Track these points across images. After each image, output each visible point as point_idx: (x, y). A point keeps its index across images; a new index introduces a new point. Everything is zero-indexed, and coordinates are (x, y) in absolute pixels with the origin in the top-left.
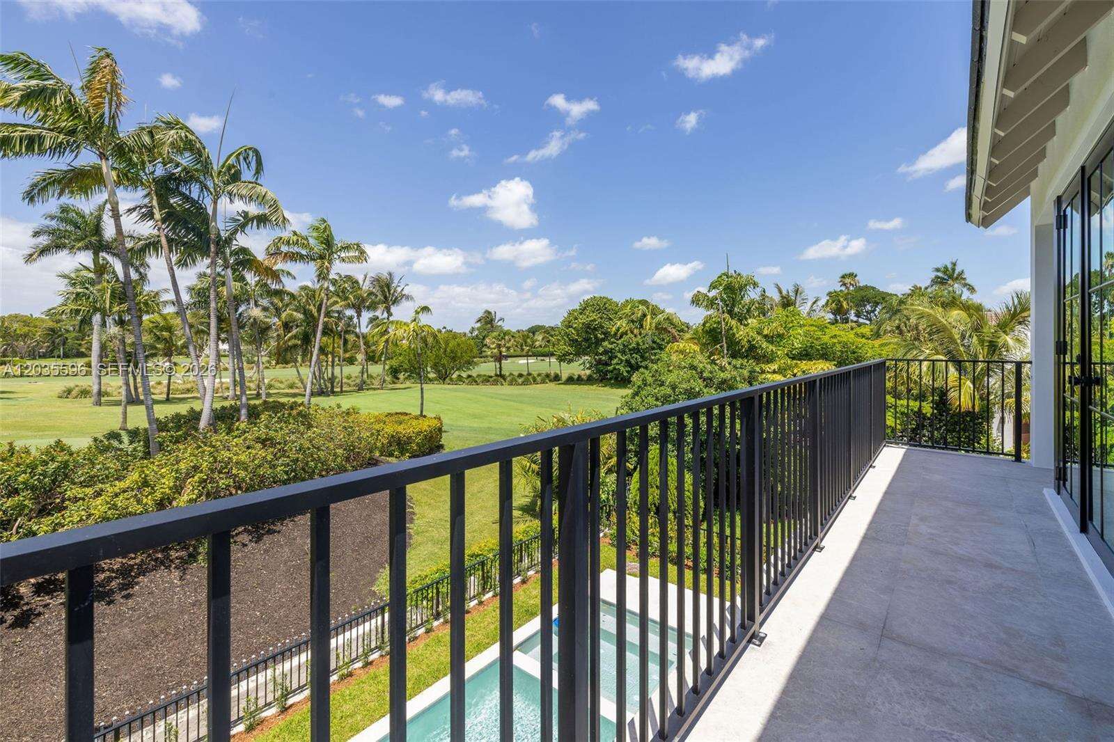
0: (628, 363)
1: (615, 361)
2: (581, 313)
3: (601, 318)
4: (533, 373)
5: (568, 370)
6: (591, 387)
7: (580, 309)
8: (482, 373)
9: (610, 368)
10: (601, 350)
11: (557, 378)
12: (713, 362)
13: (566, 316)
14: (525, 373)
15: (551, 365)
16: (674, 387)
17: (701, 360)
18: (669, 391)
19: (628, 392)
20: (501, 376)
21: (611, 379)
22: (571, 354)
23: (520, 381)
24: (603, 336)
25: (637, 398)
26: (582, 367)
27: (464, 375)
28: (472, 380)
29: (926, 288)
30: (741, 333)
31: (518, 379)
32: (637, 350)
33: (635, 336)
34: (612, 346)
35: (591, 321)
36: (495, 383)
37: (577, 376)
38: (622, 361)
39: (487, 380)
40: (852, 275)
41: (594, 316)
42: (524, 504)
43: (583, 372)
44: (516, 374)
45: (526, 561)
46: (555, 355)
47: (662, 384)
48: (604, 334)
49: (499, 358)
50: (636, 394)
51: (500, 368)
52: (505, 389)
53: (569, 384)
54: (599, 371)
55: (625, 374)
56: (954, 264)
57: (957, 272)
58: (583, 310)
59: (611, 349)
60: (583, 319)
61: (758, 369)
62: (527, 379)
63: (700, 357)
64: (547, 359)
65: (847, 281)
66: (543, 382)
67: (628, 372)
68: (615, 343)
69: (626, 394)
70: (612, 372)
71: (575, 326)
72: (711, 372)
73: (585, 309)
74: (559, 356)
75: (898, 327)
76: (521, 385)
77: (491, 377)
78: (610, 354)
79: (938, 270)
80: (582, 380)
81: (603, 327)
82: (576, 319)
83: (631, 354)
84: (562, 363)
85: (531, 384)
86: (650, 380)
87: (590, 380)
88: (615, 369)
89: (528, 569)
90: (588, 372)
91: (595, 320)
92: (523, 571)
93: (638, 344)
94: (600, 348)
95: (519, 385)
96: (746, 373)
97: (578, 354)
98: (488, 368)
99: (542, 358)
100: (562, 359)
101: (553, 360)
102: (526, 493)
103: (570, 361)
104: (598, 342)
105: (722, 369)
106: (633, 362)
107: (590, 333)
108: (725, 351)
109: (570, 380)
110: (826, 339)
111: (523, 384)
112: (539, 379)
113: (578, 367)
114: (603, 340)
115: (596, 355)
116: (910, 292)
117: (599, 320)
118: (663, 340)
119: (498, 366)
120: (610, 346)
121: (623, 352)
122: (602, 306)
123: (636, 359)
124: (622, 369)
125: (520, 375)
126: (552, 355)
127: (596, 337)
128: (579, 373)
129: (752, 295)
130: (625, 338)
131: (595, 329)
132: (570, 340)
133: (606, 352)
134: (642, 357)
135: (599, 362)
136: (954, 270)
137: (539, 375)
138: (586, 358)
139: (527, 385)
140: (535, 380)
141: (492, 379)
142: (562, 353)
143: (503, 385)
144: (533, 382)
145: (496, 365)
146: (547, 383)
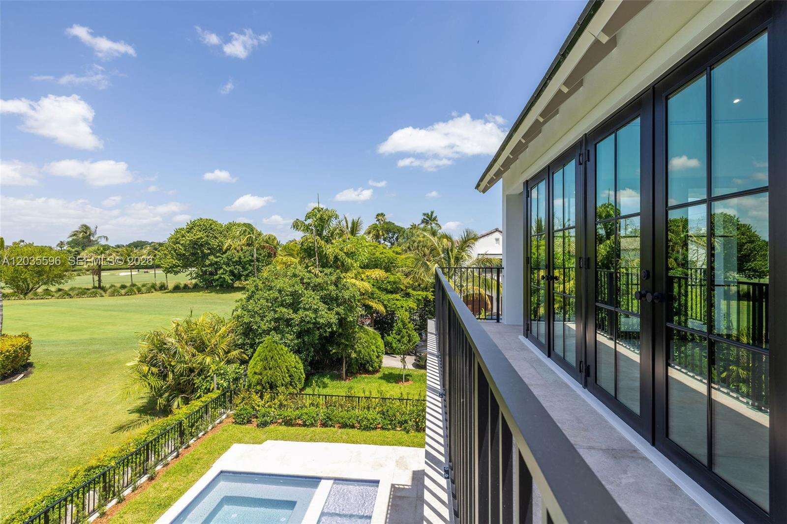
0: (232, 273)
1: (221, 271)
2: (188, 232)
3: (207, 236)
4: (137, 284)
5: (172, 280)
6: (198, 293)
7: (187, 228)
8: (77, 286)
9: (216, 277)
10: (207, 262)
11: (163, 288)
12: (310, 272)
13: (173, 234)
14: (128, 284)
15: (159, 276)
16: (280, 291)
17: (300, 270)
18: (277, 294)
19: (240, 295)
20: (100, 287)
21: (216, 286)
22: (179, 266)
23: (123, 291)
24: (209, 251)
25: (251, 301)
26: (189, 277)
27: (53, 289)
28: (67, 294)
29: (419, 225)
30: (329, 250)
31: (121, 290)
32: (239, 262)
33: (238, 252)
34: (218, 260)
35: (197, 239)
36: (94, 295)
37: (183, 285)
38: (226, 271)
39: (82, 292)
40: (383, 215)
41: (200, 234)
42: (141, 405)
43: (189, 282)
44: (118, 285)
45: (153, 458)
46: (161, 267)
47: (271, 288)
48: (209, 249)
49: (98, 271)
50: (249, 298)
51: (100, 281)
52: (107, 300)
53: (176, 292)
54: (205, 280)
55: (230, 281)
56: (432, 213)
57: (433, 217)
58: (190, 230)
59: (217, 262)
60: (190, 237)
61: (342, 276)
62: (132, 289)
63: (299, 267)
64: (152, 272)
65: (380, 218)
66: (149, 291)
67: (232, 280)
68: (220, 257)
69: (239, 298)
70: (218, 280)
71: (182, 242)
72: (309, 278)
73: (192, 228)
74: (166, 268)
75: (409, 248)
76: (124, 295)
77: (88, 289)
78: (217, 266)
79: (424, 214)
80: (189, 288)
81: (210, 244)
82: (183, 236)
83: (234, 266)
84: (168, 274)
85: (136, 294)
86: (261, 285)
87: (196, 288)
88: (220, 278)
89: (156, 465)
90: (194, 281)
91: (202, 238)
92: (151, 468)
93: (240, 258)
94: (207, 261)
95: (122, 295)
96: (333, 278)
97: (185, 266)
98: (86, 281)
99: (146, 270)
100: (168, 271)
101: (159, 272)
102: (142, 395)
103: (176, 273)
104: (205, 256)
105: (316, 276)
106: (236, 272)
107: (197, 249)
108: (317, 263)
109: (177, 289)
110: (378, 254)
111: (127, 294)
112: (144, 289)
113: (184, 278)
114: (209, 254)
115: (203, 267)
116: (410, 227)
117: (206, 238)
118: (261, 255)
119: (96, 278)
120: (216, 260)
121: (228, 265)
122: (208, 227)
123: (239, 269)
124: (227, 278)
125: (123, 287)
126: (158, 267)
127: (202, 252)
128: (185, 282)
130: (229, 253)
131: (202, 245)
132: (177, 254)
133: (211, 265)
134: (243, 268)
135: (205, 273)
136: (432, 215)
137: (144, 286)
138: (193, 269)
139: (131, 295)
140: (139, 291)
141: (90, 292)
142: (168, 265)
143: (103, 296)
144: (137, 292)
145: (93, 278)
146: (152, 292)
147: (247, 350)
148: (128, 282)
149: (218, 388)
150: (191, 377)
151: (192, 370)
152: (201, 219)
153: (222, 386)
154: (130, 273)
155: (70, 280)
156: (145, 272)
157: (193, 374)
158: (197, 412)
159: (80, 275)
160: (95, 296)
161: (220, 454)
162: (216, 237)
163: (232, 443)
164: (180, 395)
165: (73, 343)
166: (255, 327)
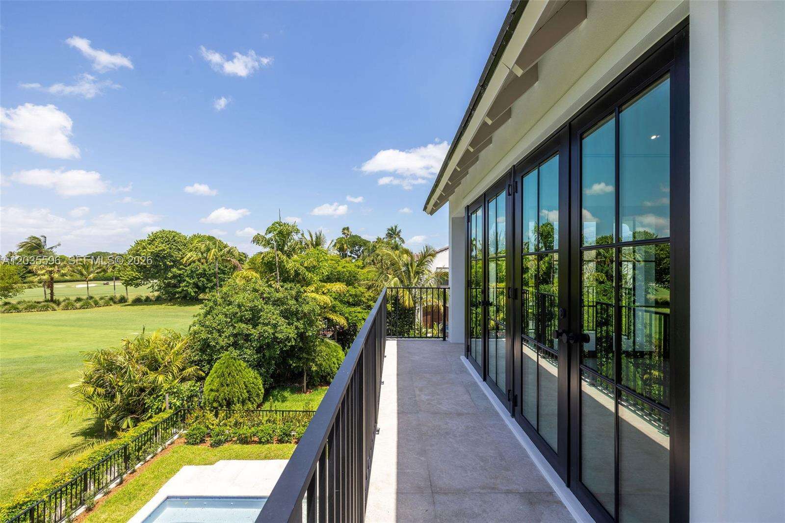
0: (196, 285)
1: (183, 284)
2: (150, 244)
3: (170, 249)
4: (95, 296)
5: (133, 293)
6: (160, 306)
7: (148, 240)
8: (27, 300)
9: (179, 290)
10: (170, 275)
11: (123, 300)
12: (270, 286)
13: (133, 245)
14: (85, 297)
15: (118, 288)
16: (239, 306)
17: (261, 285)
18: (236, 310)
19: (198, 309)
20: (52, 300)
21: (178, 298)
22: (139, 278)
23: (78, 305)
24: (172, 264)
25: (209, 317)
26: (151, 290)
28: (15, 309)
29: (384, 239)
30: (291, 265)
31: (75, 304)
32: (203, 275)
33: (202, 264)
34: (181, 272)
35: (159, 251)
36: (46, 308)
37: (145, 298)
38: (190, 284)
39: (32, 307)
40: (348, 229)
41: (162, 247)
42: (87, 427)
43: (152, 294)
44: (73, 298)
45: (92, 487)
46: (121, 279)
47: (230, 303)
48: (173, 261)
49: (50, 283)
50: (208, 313)
51: (52, 294)
52: (60, 314)
53: (136, 305)
54: (167, 292)
55: (193, 294)
56: (396, 227)
57: (397, 230)
58: (151, 242)
59: (180, 274)
60: (151, 249)
61: (302, 290)
62: (88, 303)
63: (260, 282)
64: (111, 283)
65: (346, 231)
66: (107, 304)
67: (195, 292)
68: (183, 269)
69: (197, 313)
70: (180, 293)
72: (269, 293)
73: (154, 240)
74: (126, 280)
75: (373, 261)
76: (79, 309)
77: (38, 303)
78: (180, 278)
79: (389, 230)
80: (151, 301)
81: (173, 256)
82: (144, 248)
83: (198, 278)
84: (128, 287)
85: (92, 307)
86: (220, 301)
87: (158, 301)
88: (183, 290)
89: (95, 495)
90: (156, 294)
91: (164, 250)
92: (89, 498)
93: (205, 270)
94: (169, 273)
95: (76, 309)
96: (294, 293)
97: (146, 278)
98: (37, 293)
99: (105, 282)
100: (127, 283)
101: (118, 284)
102: (89, 416)
103: (137, 285)
104: (167, 268)
105: (277, 291)
106: (200, 284)
107: (159, 261)
108: (278, 278)
109: (138, 301)
110: (340, 268)
111: (82, 307)
112: (101, 302)
113: (145, 290)
114: (172, 267)
115: (165, 279)
116: (376, 240)
117: (168, 250)
118: (226, 267)
119: (48, 291)
120: (179, 272)
121: (192, 277)
122: (171, 239)
123: (203, 282)
124: (190, 290)
125: (79, 300)
126: (117, 279)
127: (165, 264)
128: (147, 295)
129: (296, 237)
130: (193, 265)
131: (164, 257)
132: (138, 267)
133: (174, 277)
134: (208, 280)
135: (168, 285)
136: (396, 229)
137: (101, 299)
138: (155, 281)
139: (86, 308)
140: (97, 304)
141: (40, 305)
142: (128, 278)
143: (55, 310)
144: (94, 306)
145: (45, 291)
146: (111, 305)
147: (204, 366)
148: (84, 295)
149: (170, 408)
150: (141, 397)
151: (142, 390)
152: (164, 231)
153: (175, 405)
154: (86, 286)
155: (18, 294)
156: (104, 284)
157: (143, 394)
158: (145, 434)
159: (31, 288)
160: (47, 310)
161: (167, 478)
162: (180, 250)
163: (181, 466)
164: (129, 415)
165: (15, 362)
166: (213, 343)
